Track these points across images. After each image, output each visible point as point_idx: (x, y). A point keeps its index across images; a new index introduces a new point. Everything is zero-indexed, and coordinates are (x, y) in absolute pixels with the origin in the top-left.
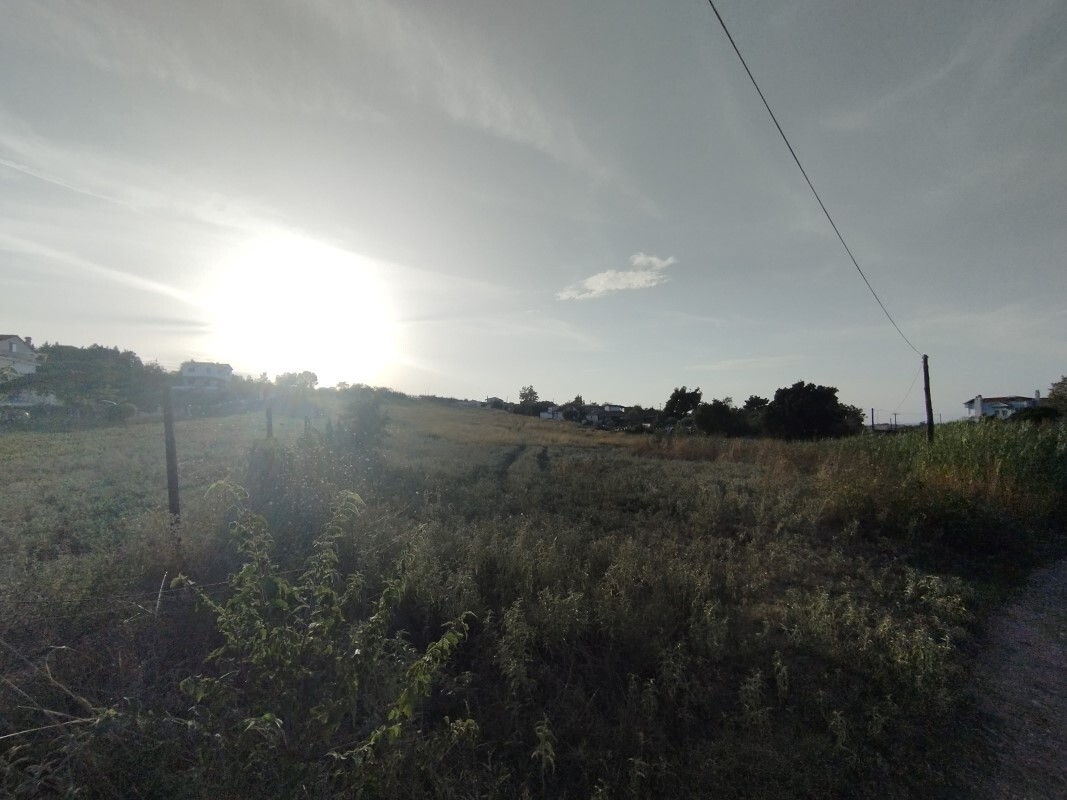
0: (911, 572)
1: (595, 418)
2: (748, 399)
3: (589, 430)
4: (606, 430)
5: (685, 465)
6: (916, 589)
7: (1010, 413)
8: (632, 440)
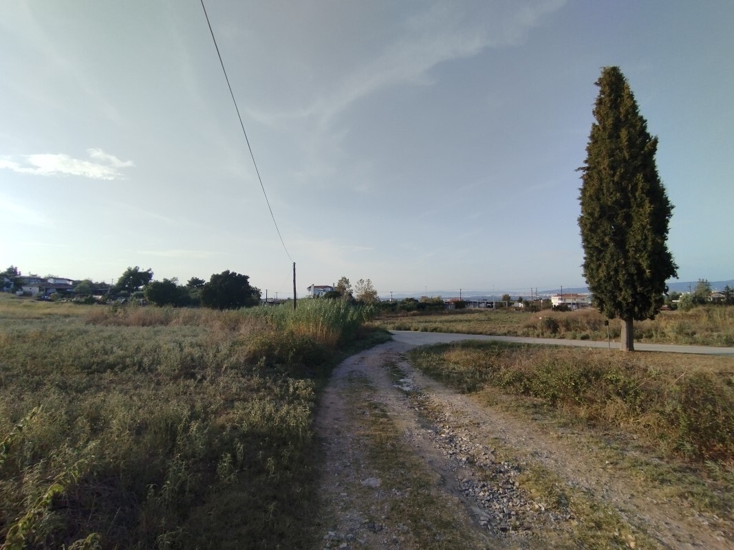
0: (291, 380)
1: (36, 290)
2: (190, 280)
3: (26, 301)
4: (50, 300)
5: (144, 331)
6: (294, 388)
7: (324, 293)
8: (84, 310)
